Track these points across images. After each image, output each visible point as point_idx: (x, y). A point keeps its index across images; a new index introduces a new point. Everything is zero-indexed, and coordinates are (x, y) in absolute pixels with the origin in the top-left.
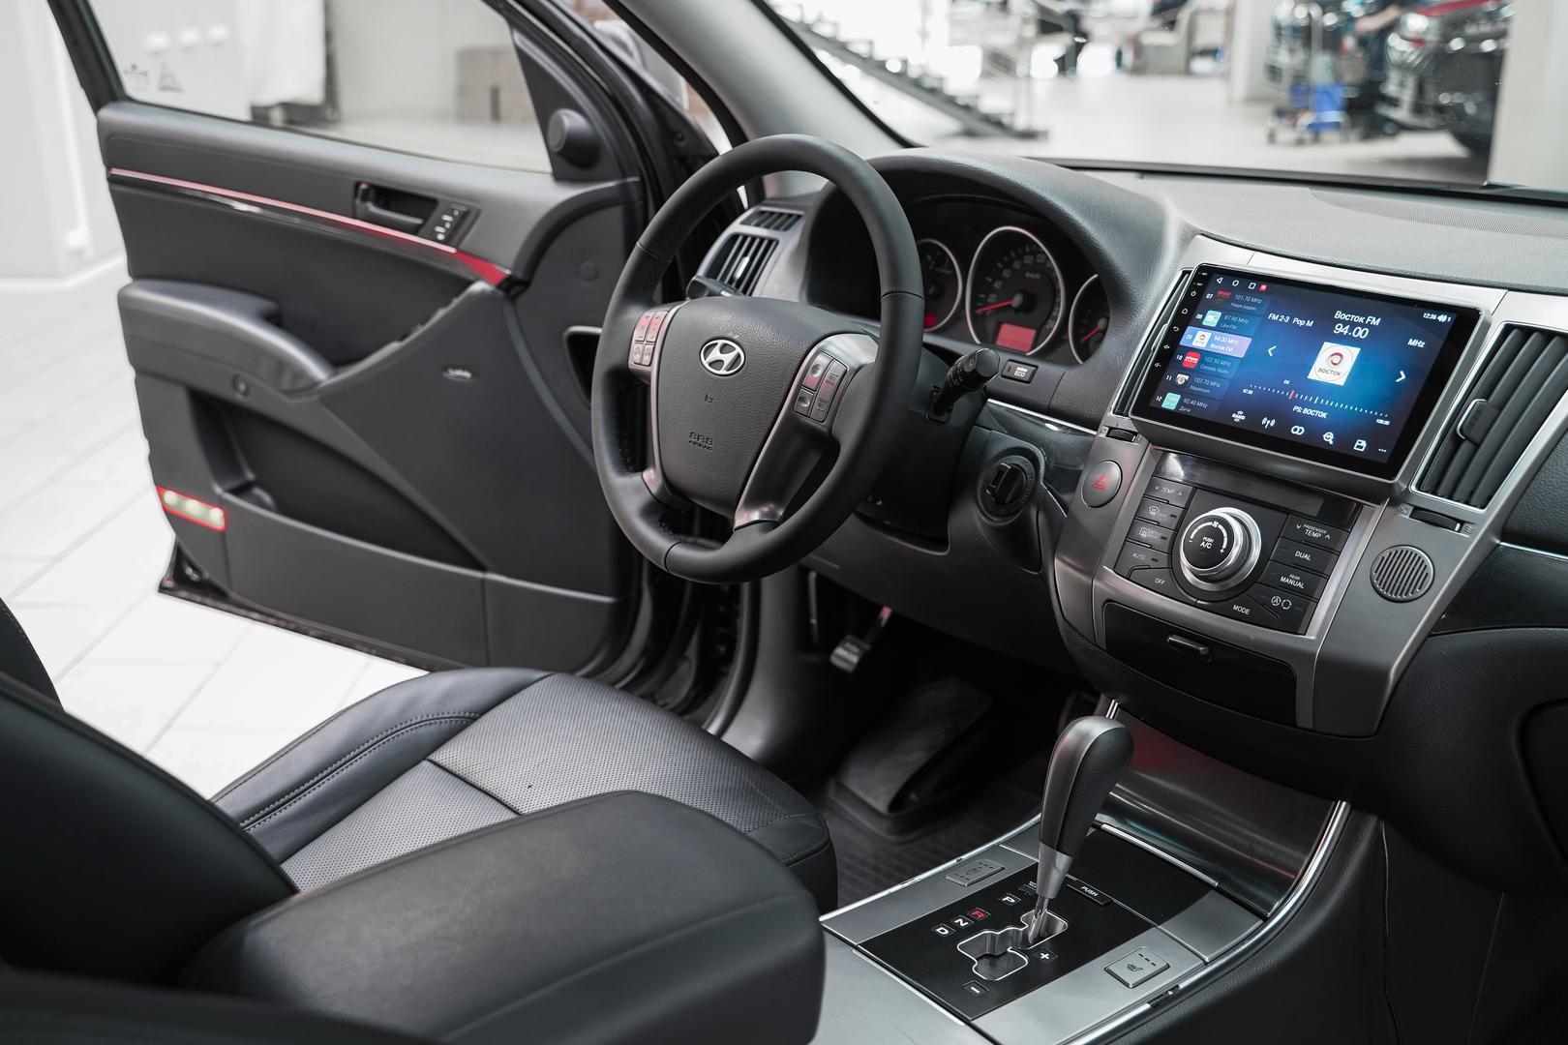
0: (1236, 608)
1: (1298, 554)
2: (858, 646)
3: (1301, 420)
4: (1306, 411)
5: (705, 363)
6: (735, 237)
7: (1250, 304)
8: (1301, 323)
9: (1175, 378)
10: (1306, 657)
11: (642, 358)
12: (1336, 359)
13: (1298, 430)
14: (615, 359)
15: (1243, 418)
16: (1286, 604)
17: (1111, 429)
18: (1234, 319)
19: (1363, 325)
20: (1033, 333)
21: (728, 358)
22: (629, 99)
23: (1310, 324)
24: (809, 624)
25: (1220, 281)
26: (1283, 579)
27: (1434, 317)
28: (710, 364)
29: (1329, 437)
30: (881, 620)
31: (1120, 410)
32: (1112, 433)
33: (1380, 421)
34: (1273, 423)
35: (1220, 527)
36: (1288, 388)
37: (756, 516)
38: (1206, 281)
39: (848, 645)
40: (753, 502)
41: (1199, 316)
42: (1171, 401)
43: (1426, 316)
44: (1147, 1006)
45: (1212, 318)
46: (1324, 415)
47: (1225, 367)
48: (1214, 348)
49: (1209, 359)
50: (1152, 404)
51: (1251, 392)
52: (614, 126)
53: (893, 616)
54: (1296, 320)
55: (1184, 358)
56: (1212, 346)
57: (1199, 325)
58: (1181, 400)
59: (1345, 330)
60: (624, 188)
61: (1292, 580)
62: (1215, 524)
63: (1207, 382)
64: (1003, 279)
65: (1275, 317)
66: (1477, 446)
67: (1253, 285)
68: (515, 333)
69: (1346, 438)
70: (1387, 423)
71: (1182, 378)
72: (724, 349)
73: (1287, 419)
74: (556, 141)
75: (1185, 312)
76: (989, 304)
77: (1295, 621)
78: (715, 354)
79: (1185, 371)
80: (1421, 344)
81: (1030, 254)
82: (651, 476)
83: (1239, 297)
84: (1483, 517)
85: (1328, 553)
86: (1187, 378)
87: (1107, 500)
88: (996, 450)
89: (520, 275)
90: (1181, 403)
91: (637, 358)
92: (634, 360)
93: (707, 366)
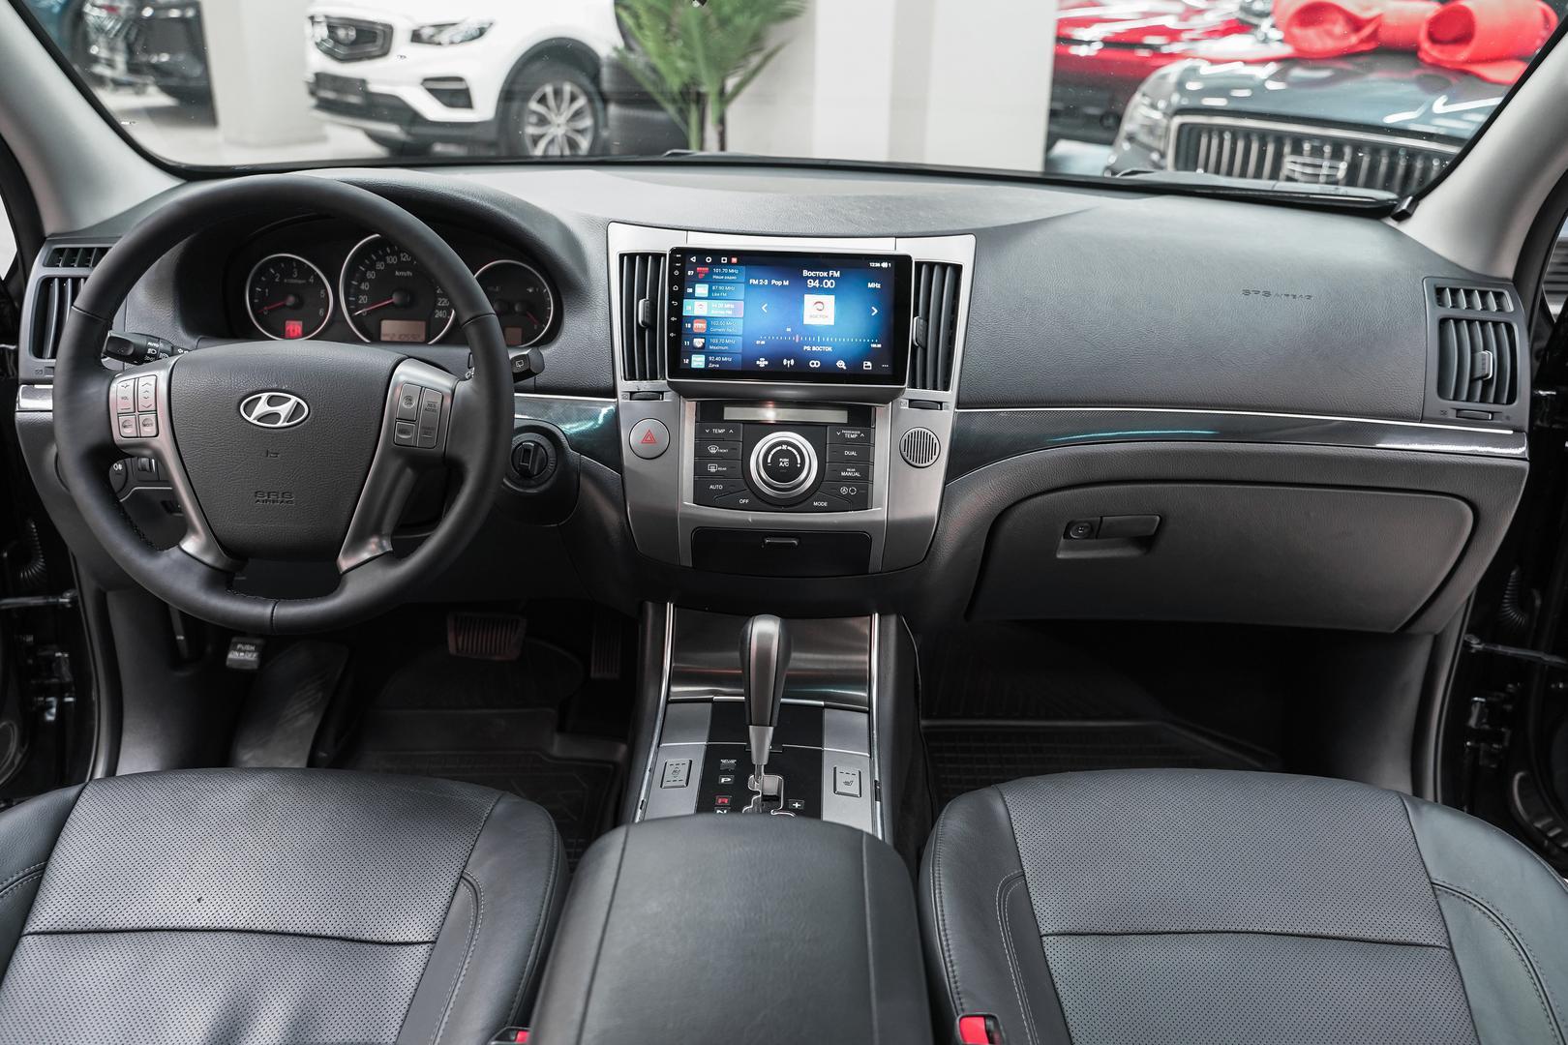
0: (815, 504)
1: (847, 453)
2: (251, 644)
3: (815, 356)
4: (814, 349)
5: (252, 419)
7: (733, 274)
8: (779, 283)
9: (692, 342)
10: (877, 524)
11: (139, 430)
12: (820, 306)
13: (815, 364)
14: (92, 437)
15: (767, 363)
16: (853, 491)
17: (630, 394)
18: (721, 288)
19: (829, 278)
21: (283, 410)
23: (786, 283)
25: (693, 259)
26: (843, 474)
27: (878, 265)
28: (260, 419)
29: (841, 364)
31: (631, 376)
32: (636, 396)
33: (874, 346)
34: (792, 362)
35: (789, 448)
36: (793, 334)
37: (370, 554)
38: (683, 260)
40: (359, 541)
41: (690, 290)
42: (698, 361)
43: (872, 265)
44: (878, 803)
45: (701, 290)
46: (830, 349)
47: (731, 327)
48: (714, 313)
49: (714, 323)
50: (682, 367)
51: (763, 342)
54: (773, 282)
55: (692, 325)
56: (712, 312)
57: (692, 296)
58: (707, 359)
59: (816, 284)
61: (850, 472)
62: (784, 447)
63: (722, 341)
64: (370, 281)
65: (755, 282)
66: (925, 350)
67: (724, 260)
69: (855, 364)
70: (879, 346)
71: (698, 342)
72: (270, 401)
73: (802, 360)
75: (676, 288)
76: (365, 306)
77: (862, 501)
78: (262, 408)
79: (699, 335)
80: (878, 286)
81: (393, 254)
82: (190, 545)
83: (717, 270)
84: (949, 396)
85: (866, 445)
86: (703, 340)
87: (660, 452)
90: (707, 362)
91: (129, 431)
92: (124, 432)
93: (256, 422)
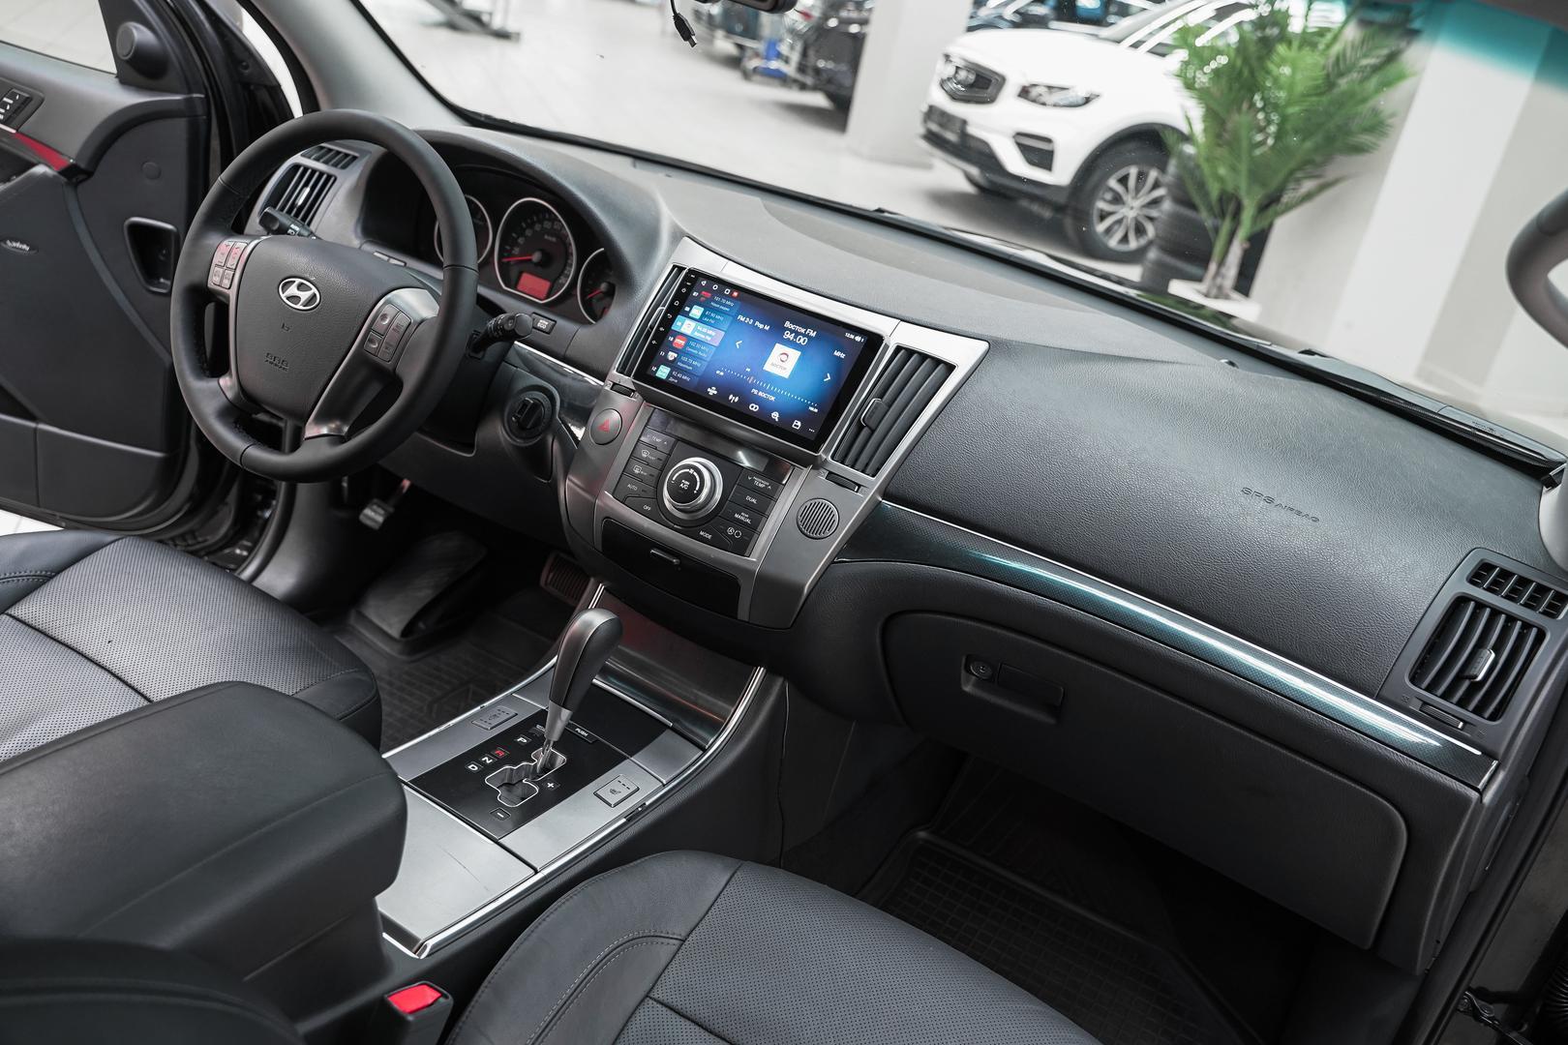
0: (702, 533)
1: (748, 498)
2: (383, 509)
3: (757, 400)
4: (760, 394)
5: (283, 296)
6: (296, 167)
7: (725, 305)
8: (761, 326)
9: (666, 354)
10: (749, 573)
11: (221, 281)
12: (784, 357)
13: (754, 408)
14: (195, 277)
15: (716, 392)
16: (738, 534)
17: (614, 384)
18: (712, 315)
19: (804, 335)
20: (548, 284)
21: (304, 296)
22: (198, 24)
23: (767, 328)
24: (341, 487)
25: (704, 283)
26: (736, 516)
27: (852, 337)
28: (288, 298)
29: (775, 416)
30: (403, 488)
31: (622, 370)
32: (616, 387)
33: (811, 409)
34: (737, 399)
35: (695, 474)
36: (749, 375)
37: (325, 431)
38: (694, 282)
39: (375, 507)
40: (323, 418)
41: (687, 309)
42: (663, 372)
43: (848, 335)
44: (624, 820)
45: (697, 311)
46: (773, 398)
47: (703, 351)
48: (697, 335)
49: (693, 344)
50: (649, 373)
51: (722, 374)
52: (182, 46)
53: (412, 486)
54: (757, 323)
55: (674, 340)
56: (696, 333)
57: (687, 315)
58: (671, 373)
59: (791, 337)
60: (189, 101)
61: (743, 517)
62: (692, 471)
63: (691, 361)
64: (526, 237)
65: (742, 319)
66: (873, 431)
67: (727, 291)
68: (77, 217)
69: (788, 418)
70: (816, 410)
71: (672, 356)
72: (300, 287)
73: (747, 398)
74: (126, 52)
75: (677, 303)
76: (514, 256)
77: (742, 547)
78: (293, 290)
79: (675, 350)
80: (843, 356)
81: (549, 220)
82: (225, 382)
83: (717, 298)
84: (873, 484)
85: (768, 498)
86: (676, 355)
87: (608, 440)
88: (521, 384)
89: (83, 165)
90: (670, 375)
91: (216, 279)
92: (214, 281)
93: (285, 299)
